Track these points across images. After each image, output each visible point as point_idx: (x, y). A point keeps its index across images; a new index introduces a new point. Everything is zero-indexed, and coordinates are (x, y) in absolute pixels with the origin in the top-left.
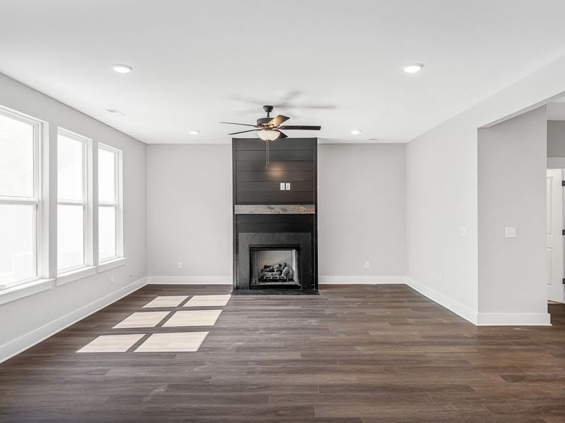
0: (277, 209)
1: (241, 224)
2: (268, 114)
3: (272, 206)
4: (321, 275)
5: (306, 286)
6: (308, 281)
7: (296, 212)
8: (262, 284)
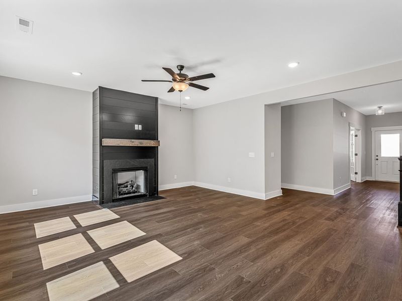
0: (136, 143)
1: (106, 153)
2: (180, 72)
3: (133, 140)
4: (160, 185)
5: (151, 194)
6: (153, 191)
7: (148, 145)
8: (121, 197)
